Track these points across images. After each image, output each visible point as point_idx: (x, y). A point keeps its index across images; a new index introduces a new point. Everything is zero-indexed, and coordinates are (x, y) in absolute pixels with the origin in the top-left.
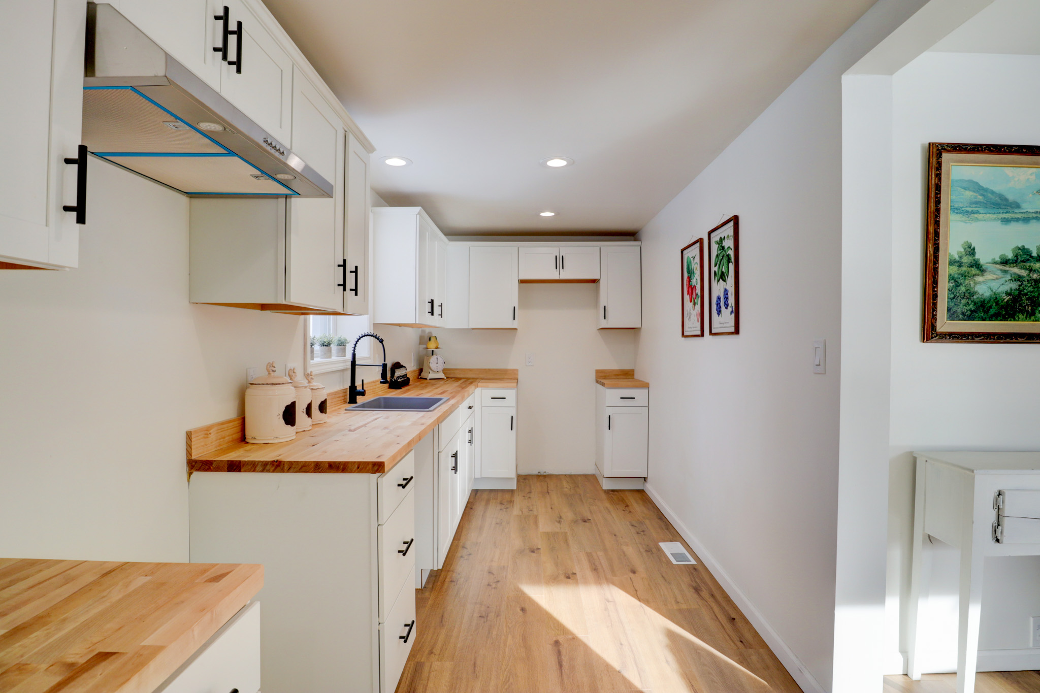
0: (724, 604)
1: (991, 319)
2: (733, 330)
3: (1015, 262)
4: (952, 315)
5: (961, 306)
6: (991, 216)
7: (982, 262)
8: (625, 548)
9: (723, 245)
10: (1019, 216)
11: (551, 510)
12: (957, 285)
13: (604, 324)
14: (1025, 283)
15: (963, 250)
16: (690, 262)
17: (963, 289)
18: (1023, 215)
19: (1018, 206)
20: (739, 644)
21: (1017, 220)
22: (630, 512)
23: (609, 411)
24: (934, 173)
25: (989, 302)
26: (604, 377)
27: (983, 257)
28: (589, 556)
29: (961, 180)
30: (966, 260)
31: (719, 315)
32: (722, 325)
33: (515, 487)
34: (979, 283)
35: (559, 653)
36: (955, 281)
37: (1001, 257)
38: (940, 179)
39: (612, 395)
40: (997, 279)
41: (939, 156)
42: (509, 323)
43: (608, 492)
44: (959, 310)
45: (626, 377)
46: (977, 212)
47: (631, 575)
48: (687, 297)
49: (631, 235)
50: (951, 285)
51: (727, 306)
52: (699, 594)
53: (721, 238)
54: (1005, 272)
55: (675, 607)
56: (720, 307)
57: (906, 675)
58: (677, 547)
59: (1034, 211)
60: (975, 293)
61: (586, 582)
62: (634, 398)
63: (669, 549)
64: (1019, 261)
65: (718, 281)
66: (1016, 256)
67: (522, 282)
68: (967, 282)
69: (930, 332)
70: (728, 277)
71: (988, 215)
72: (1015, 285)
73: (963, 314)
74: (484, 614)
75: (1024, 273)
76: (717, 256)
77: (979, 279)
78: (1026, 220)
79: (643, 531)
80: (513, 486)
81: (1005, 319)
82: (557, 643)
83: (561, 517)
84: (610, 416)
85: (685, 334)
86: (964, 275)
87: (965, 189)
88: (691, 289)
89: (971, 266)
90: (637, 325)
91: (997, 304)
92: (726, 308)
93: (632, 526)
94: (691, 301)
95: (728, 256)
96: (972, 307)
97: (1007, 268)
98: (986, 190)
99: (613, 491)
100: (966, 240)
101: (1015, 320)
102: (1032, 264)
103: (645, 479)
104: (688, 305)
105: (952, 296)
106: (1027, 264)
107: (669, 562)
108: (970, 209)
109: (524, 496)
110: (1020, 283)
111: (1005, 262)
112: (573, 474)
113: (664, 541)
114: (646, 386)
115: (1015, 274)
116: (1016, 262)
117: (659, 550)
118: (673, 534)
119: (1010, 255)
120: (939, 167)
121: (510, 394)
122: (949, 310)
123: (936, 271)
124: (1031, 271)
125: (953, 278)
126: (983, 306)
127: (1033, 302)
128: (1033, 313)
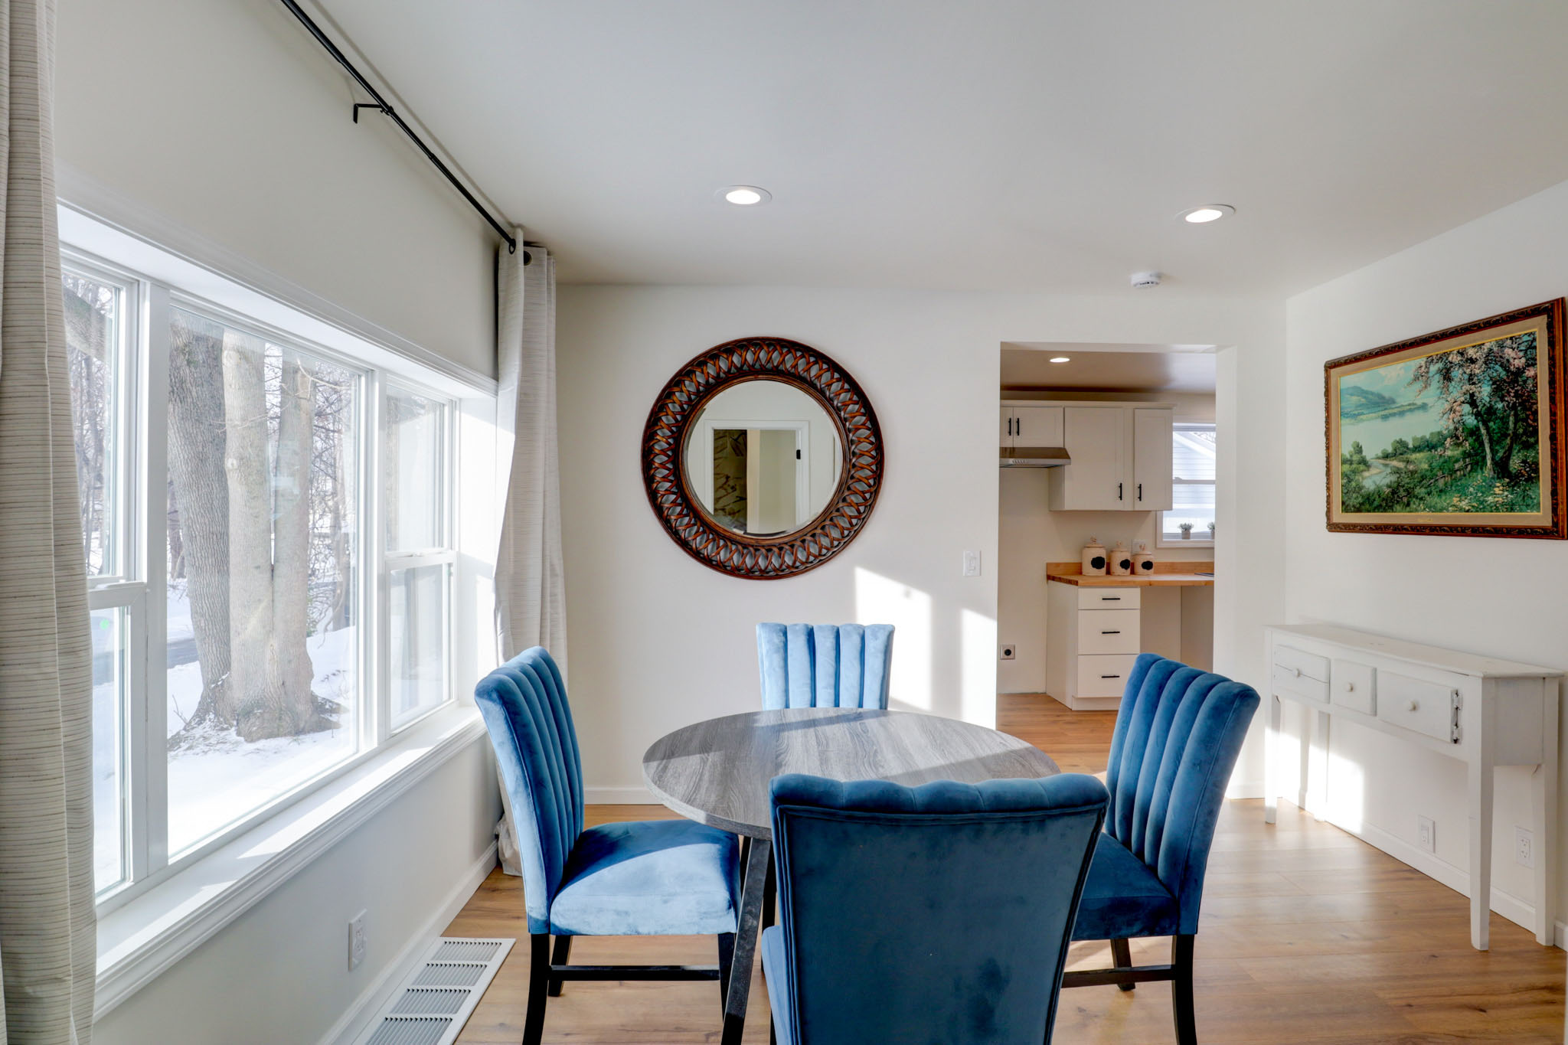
1: (1374, 511)
4: (1346, 508)
5: (1353, 500)
6: (1374, 415)
7: (1368, 458)
10: (1396, 411)
14: (1403, 475)
15: (1352, 449)
17: (1354, 484)
18: (1399, 410)
19: (1393, 401)
21: (1394, 415)
25: (1373, 494)
27: (1369, 453)
29: (1348, 388)
30: (1356, 458)
34: (1366, 478)
36: (1348, 478)
37: (1384, 452)
38: (1329, 392)
40: (1380, 473)
41: (1328, 371)
44: (1351, 503)
46: (1362, 414)
50: (1345, 481)
54: (1386, 465)
59: (1406, 403)
60: (1363, 487)
64: (1398, 453)
66: (1395, 450)
68: (1357, 477)
71: (1370, 415)
72: (1394, 478)
73: (1354, 506)
75: (1401, 465)
77: (1366, 474)
78: (1402, 413)
81: (1385, 511)
86: (1354, 472)
87: (1352, 395)
89: (1360, 463)
91: (1379, 497)
96: (1360, 500)
97: (1388, 462)
98: (1367, 392)
101: (1393, 511)
102: (1409, 456)
105: (1346, 491)
106: (1405, 456)
108: (1356, 412)
110: (1398, 475)
111: (1386, 456)
115: (1394, 467)
116: (1395, 454)
119: (1390, 450)
120: (1328, 382)
122: (1343, 503)
123: (1329, 470)
124: (1408, 462)
125: (1346, 475)
126: (1368, 499)
127: (1409, 493)
128: (1408, 505)
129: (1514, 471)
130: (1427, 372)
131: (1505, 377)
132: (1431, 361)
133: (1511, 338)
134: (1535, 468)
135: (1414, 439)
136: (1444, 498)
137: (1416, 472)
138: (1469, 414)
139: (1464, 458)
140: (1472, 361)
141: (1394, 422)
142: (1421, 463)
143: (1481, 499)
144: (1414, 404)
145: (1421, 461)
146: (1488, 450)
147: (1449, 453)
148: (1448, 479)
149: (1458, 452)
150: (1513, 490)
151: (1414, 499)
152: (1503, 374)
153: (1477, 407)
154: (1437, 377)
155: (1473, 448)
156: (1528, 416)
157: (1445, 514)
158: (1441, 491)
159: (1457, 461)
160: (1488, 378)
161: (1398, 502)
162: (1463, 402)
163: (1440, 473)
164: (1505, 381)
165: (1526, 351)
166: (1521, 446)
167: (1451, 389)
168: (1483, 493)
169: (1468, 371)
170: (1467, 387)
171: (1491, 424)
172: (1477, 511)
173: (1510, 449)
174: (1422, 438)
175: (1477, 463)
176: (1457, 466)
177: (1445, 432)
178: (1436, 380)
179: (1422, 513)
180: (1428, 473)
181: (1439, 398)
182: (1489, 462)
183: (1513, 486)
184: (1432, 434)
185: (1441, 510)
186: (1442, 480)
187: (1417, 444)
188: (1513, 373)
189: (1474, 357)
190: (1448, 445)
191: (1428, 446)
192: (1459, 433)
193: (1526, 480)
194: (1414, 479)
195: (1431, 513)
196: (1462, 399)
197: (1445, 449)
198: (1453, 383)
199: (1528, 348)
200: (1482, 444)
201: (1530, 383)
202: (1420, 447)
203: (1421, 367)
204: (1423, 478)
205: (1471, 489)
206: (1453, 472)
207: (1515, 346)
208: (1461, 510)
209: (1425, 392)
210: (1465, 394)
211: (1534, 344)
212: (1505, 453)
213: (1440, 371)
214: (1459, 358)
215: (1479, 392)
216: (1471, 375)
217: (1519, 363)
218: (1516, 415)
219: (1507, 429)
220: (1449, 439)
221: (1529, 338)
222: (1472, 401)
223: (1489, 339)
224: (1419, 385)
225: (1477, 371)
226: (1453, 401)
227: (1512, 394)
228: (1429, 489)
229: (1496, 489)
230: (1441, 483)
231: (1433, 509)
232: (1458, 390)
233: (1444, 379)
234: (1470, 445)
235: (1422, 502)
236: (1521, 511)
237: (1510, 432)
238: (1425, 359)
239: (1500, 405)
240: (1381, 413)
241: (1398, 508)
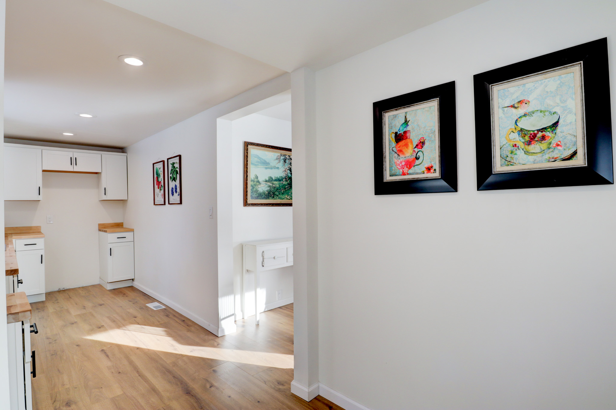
0: (180, 317)
1: (263, 199)
2: (179, 202)
4: (252, 198)
6: (262, 166)
7: (260, 181)
8: (128, 310)
9: (174, 166)
10: (270, 167)
11: (76, 305)
12: (253, 188)
13: (105, 198)
14: (271, 188)
15: (254, 177)
16: (158, 170)
17: (255, 189)
18: (271, 167)
19: (269, 164)
20: (187, 327)
21: (269, 168)
22: (127, 296)
23: (110, 246)
24: (246, 151)
25: (262, 193)
26: (103, 228)
27: (261, 179)
28: (109, 318)
30: (256, 180)
31: (173, 196)
32: (174, 200)
33: (44, 299)
34: (259, 187)
35: (105, 353)
36: (253, 187)
37: (265, 179)
38: (248, 154)
39: (111, 237)
40: (264, 186)
41: (247, 146)
42: (36, 197)
43: (110, 290)
44: (254, 196)
45: (119, 226)
46: (258, 165)
47: (135, 319)
48: (156, 186)
49: (121, 149)
50: (251, 188)
51: (176, 192)
52: (168, 317)
53: (173, 162)
54: (266, 184)
55: (158, 323)
56: (173, 192)
57: (243, 318)
58: (156, 304)
59: (273, 166)
60: (258, 190)
61: (111, 328)
62: (125, 237)
63: (151, 305)
65: (172, 181)
66: (269, 179)
67: (44, 171)
68: (256, 187)
69: (246, 204)
70: (176, 179)
71: (261, 166)
72: (269, 188)
73: (255, 197)
74: (53, 354)
75: (271, 185)
76: (172, 170)
77: (259, 186)
78: (271, 168)
79: (136, 302)
80: (43, 298)
81: (266, 199)
82: (103, 350)
83: (84, 306)
84: (111, 248)
85: (156, 203)
86: (255, 185)
87: (255, 157)
88: (159, 183)
89: (257, 182)
90: (126, 199)
91: (264, 194)
92: (176, 193)
93: (130, 301)
94: (158, 188)
95: (177, 171)
96: (257, 195)
97: (267, 183)
98: (261, 158)
99: (114, 289)
100: (255, 174)
101: (269, 199)
103: (133, 280)
104: (157, 190)
105: (252, 191)
106: (272, 182)
107: (152, 310)
108: (256, 164)
109: (53, 303)
111: (266, 181)
112: (84, 286)
113: (148, 303)
114: (132, 230)
115: (269, 185)
116: (269, 181)
117: (147, 307)
118: (152, 299)
119: (267, 179)
120: (247, 150)
121: (40, 242)
122: (251, 196)
123: (247, 183)
124: (273, 184)
126: (260, 195)
127: (274, 194)
128: (274, 197)
130: (280, 158)
132: (281, 155)
135: (275, 177)
136: (283, 195)
137: (275, 187)
139: (288, 185)
142: (277, 185)
144: (275, 166)
145: (277, 184)
147: (284, 183)
148: (284, 190)
149: (286, 183)
151: (275, 196)
153: (291, 172)
154: (283, 161)
155: (290, 183)
157: (284, 200)
158: (282, 193)
159: (286, 185)
161: (270, 196)
163: (282, 188)
167: (285, 165)
169: (290, 162)
170: (289, 166)
174: (277, 177)
175: (291, 187)
176: (286, 187)
177: (283, 177)
179: (278, 200)
180: (279, 188)
181: (282, 167)
184: (280, 177)
185: (283, 199)
187: (276, 179)
191: (279, 180)
192: (287, 178)
194: (275, 189)
195: (280, 200)
196: (288, 169)
197: (283, 182)
203: (278, 156)
204: (277, 189)
205: (290, 194)
206: (285, 188)
208: (288, 199)
209: (279, 164)
214: (289, 157)
220: (284, 179)
224: (277, 161)
226: (286, 168)
228: (279, 193)
230: (282, 191)
231: (280, 198)
232: (287, 166)
233: (284, 162)
234: (289, 181)
240: (266, 167)
241: (271, 198)
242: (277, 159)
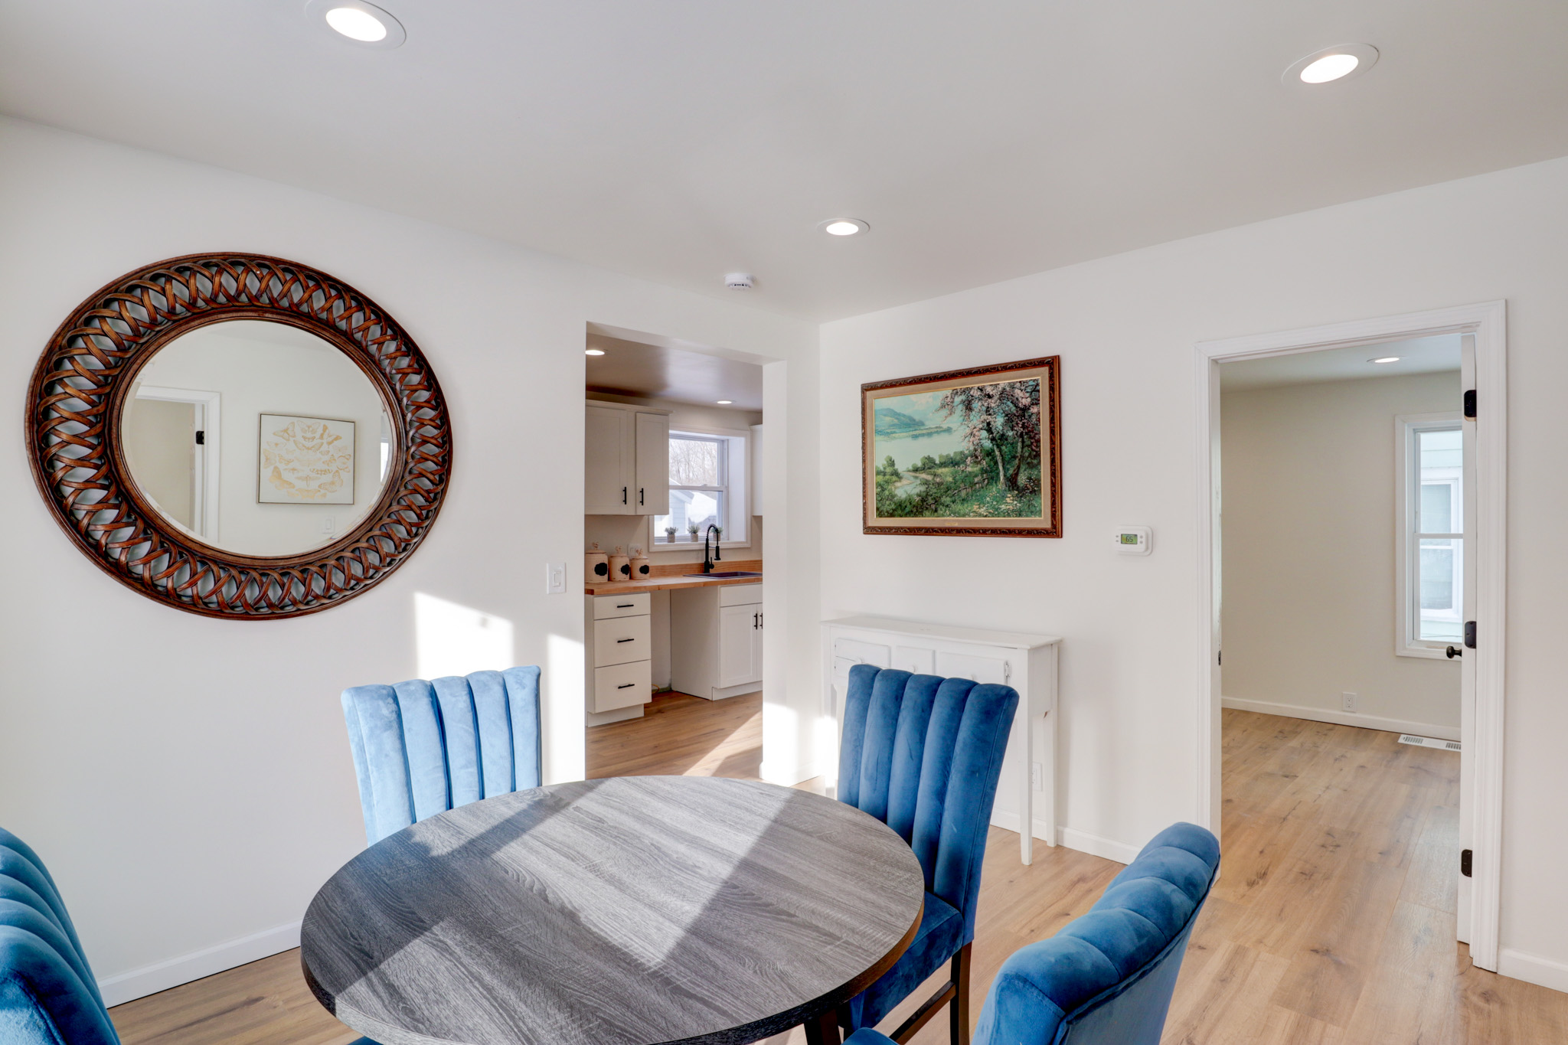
1: (906, 516)
3: (923, 469)
4: (880, 514)
5: (886, 506)
6: (905, 434)
7: (900, 471)
10: (924, 432)
12: (883, 490)
14: (931, 486)
15: (885, 463)
17: (887, 493)
18: (928, 431)
21: (923, 435)
25: (905, 502)
27: (901, 467)
29: (882, 409)
30: (889, 470)
34: (898, 488)
36: (882, 487)
37: (913, 466)
38: (866, 412)
40: (911, 483)
41: (865, 393)
44: (885, 509)
46: (895, 432)
50: (879, 490)
54: (916, 477)
59: (934, 427)
60: (896, 495)
64: (926, 468)
66: (924, 465)
68: (890, 487)
69: (865, 527)
71: (902, 434)
72: (923, 488)
73: (887, 512)
75: (930, 478)
77: (898, 484)
78: (930, 434)
81: (915, 515)
86: (887, 482)
87: (885, 415)
89: (892, 475)
91: (910, 504)
96: (893, 506)
97: (917, 475)
98: (899, 414)
100: (887, 455)
101: (922, 516)
102: (936, 470)
105: (880, 498)
106: (932, 470)
108: (889, 431)
110: (927, 486)
111: (916, 470)
115: (923, 479)
119: (919, 464)
120: (864, 402)
122: (878, 509)
124: (935, 475)
125: (880, 485)
126: (900, 505)
127: (936, 502)
128: (936, 511)
129: (1022, 485)
130: (953, 402)
131: (1015, 412)
132: (955, 393)
133: (1020, 382)
134: (1037, 482)
135: (941, 457)
136: (966, 505)
137: (942, 484)
138: (986, 438)
139: (982, 474)
140: (990, 396)
141: (923, 441)
142: (946, 476)
143: (996, 507)
144: (940, 427)
145: (946, 474)
146: (1001, 468)
147: (969, 469)
148: (969, 490)
149: (976, 469)
150: (1021, 500)
151: (941, 507)
152: (1014, 409)
153: (992, 433)
154: (961, 407)
155: (989, 466)
156: (1032, 443)
157: (967, 518)
158: (963, 500)
159: (976, 476)
160: (1002, 411)
161: (927, 508)
162: (981, 429)
163: (962, 485)
164: (1015, 415)
165: (1032, 392)
166: (1027, 466)
167: (971, 417)
168: (997, 502)
169: (986, 404)
170: (985, 417)
171: (1003, 448)
172: (993, 516)
173: (1019, 467)
174: (947, 456)
175: (992, 478)
176: (976, 480)
177: (967, 452)
178: (960, 409)
179: (948, 518)
180: (953, 485)
181: (962, 424)
182: (1002, 478)
183: (1021, 497)
184: (955, 453)
185: (964, 516)
186: (964, 491)
187: (943, 461)
188: (1021, 409)
189: (991, 393)
190: (968, 463)
191: (952, 463)
192: (978, 453)
193: (1031, 492)
194: (940, 489)
195: (955, 518)
196: (981, 426)
197: (966, 466)
198: (974, 413)
199: (1034, 391)
200: (996, 463)
201: (1034, 419)
202: (945, 463)
203: (947, 397)
204: (948, 489)
205: (988, 499)
206: (973, 484)
207: (1023, 388)
208: (980, 515)
210: (983, 422)
211: (1038, 388)
212: (1014, 471)
213: (963, 402)
214: (979, 393)
215: (995, 422)
216: (988, 407)
217: (1026, 401)
218: (1023, 442)
219: (1016, 452)
220: (969, 458)
221: (1033, 383)
222: (989, 428)
223: (1004, 380)
224: (945, 412)
225: (993, 405)
226: (973, 427)
227: (1020, 426)
228: (953, 498)
229: (1008, 499)
230: (963, 494)
231: (956, 514)
232: (977, 419)
233: (967, 408)
234: (986, 463)
235: (947, 509)
236: (1027, 516)
237: (1018, 455)
238: (951, 391)
239: (1010, 433)
240: (911, 433)
241: (927, 513)
242: (943, 406)
